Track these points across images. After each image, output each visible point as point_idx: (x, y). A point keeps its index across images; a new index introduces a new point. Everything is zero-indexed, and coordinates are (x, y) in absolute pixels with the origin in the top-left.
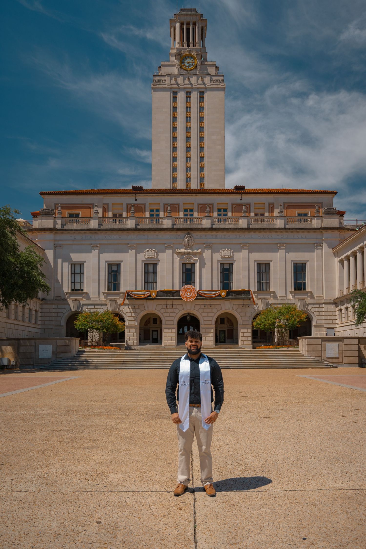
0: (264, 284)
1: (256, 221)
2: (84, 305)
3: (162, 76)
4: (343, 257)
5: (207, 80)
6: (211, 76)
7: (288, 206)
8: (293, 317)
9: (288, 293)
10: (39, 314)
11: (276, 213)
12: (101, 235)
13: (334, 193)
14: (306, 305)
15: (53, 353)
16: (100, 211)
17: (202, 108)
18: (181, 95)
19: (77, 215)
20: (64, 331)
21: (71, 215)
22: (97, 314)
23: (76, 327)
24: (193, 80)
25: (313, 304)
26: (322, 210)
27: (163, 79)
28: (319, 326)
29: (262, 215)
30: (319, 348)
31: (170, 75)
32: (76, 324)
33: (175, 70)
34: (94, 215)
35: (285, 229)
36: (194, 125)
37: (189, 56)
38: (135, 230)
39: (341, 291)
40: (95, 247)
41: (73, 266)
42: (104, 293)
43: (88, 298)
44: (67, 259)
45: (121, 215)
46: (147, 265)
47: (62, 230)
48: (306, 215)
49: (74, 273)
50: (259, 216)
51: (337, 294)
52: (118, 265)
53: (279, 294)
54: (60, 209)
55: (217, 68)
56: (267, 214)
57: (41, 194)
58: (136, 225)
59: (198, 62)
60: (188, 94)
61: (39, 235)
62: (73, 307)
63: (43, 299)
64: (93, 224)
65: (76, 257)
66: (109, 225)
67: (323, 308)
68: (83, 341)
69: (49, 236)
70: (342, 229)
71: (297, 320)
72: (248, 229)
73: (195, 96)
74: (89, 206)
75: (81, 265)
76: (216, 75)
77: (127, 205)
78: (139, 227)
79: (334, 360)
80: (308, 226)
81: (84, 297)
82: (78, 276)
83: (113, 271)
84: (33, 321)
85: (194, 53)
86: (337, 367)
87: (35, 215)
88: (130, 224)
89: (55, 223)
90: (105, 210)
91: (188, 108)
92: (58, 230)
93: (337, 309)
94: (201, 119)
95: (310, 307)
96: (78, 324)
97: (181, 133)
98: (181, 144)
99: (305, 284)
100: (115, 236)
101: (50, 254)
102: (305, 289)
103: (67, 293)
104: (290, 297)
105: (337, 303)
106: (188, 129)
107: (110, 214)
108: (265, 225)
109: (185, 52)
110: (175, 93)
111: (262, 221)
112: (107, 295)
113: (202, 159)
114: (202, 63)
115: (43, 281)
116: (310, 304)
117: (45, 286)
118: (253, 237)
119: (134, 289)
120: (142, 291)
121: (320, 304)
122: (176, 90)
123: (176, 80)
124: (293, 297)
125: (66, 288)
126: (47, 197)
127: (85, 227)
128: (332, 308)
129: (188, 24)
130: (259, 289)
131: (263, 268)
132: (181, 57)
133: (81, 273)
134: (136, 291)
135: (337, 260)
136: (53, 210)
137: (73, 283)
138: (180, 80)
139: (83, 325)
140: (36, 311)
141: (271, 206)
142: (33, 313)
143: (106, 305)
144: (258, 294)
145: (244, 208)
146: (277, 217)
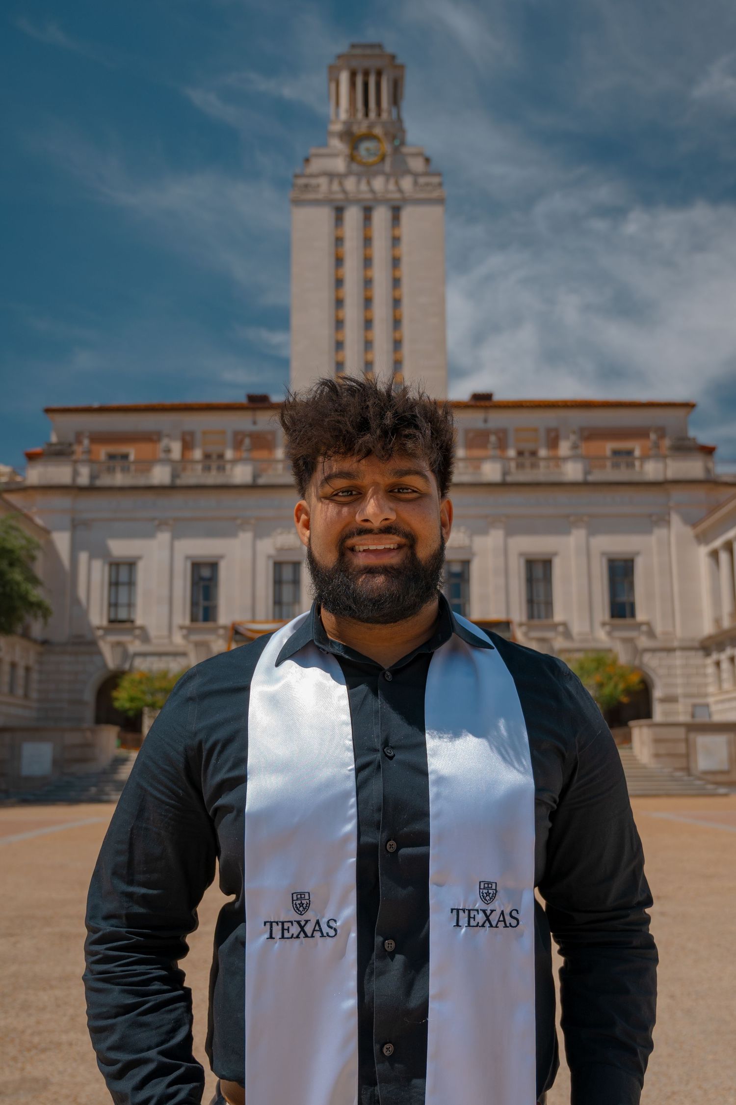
0: (543, 607)
1: (520, 466)
2: (137, 655)
3: (312, 176)
4: (718, 543)
5: (407, 183)
6: (416, 175)
7: (590, 435)
8: (610, 678)
9: (597, 625)
10: (35, 676)
11: (564, 448)
12: (178, 499)
13: (689, 406)
14: (638, 652)
15: (55, 763)
16: (176, 448)
17: (396, 240)
18: (353, 215)
19: (125, 457)
20: (89, 713)
21: (111, 457)
22: (164, 675)
23: (117, 704)
24: (378, 183)
25: (654, 650)
26: (667, 443)
27: (313, 181)
28: (670, 699)
29: (534, 453)
30: (681, 748)
31: (331, 176)
32: (117, 699)
33: (339, 165)
34: (162, 455)
35: (585, 484)
36: (380, 274)
37: (369, 136)
38: (253, 486)
39: (717, 621)
40: (162, 524)
41: (114, 568)
42: (181, 628)
43: (145, 638)
44: (100, 552)
45: (221, 456)
46: (278, 565)
47: (92, 489)
48: (630, 453)
49: (114, 584)
50: (528, 456)
51: (707, 628)
52: (214, 566)
53: (577, 627)
54: (86, 442)
55: (427, 160)
56: (543, 452)
57: (48, 411)
58: (255, 476)
59: (387, 147)
60: (368, 211)
61: (40, 500)
62: (111, 660)
63: (45, 643)
64: (160, 475)
65: (119, 548)
66: (194, 476)
67: (678, 659)
68: (130, 736)
69: (62, 502)
70: (711, 482)
71: (621, 686)
72: (504, 485)
73: (381, 216)
74: (151, 437)
75: (131, 564)
76: (426, 174)
77: (236, 434)
78: (261, 481)
79: (720, 778)
80: (636, 478)
81: (136, 637)
82: (123, 591)
83: (202, 579)
84: (20, 691)
85: (378, 131)
86: (725, 795)
87: (32, 457)
88: (241, 474)
89: (76, 474)
90: (187, 446)
91: (367, 241)
92: (82, 489)
93: (710, 661)
94: (396, 262)
95: (647, 658)
96: (122, 698)
97: (352, 291)
98: (352, 313)
99: (632, 606)
100: (207, 503)
101: (62, 541)
102: (633, 615)
103: (99, 628)
104: (601, 635)
105: (707, 646)
106: (368, 282)
107: (198, 454)
108: (541, 474)
109: (361, 128)
110: (339, 211)
111: (534, 466)
112: (189, 631)
113: (397, 344)
114: (396, 150)
115: (36, 594)
116: (646, 650)
117: (39, 605)
118: (514, 502)
119: (248, 616)
120: (267, 622)
121: (670, 650)
122: (340, 204)
123: (341, 184)
124: (609, 634)
125: (97, 617)
126: (61, 419)
127: (141, 481)
128: (697, 658)
129: (366, 74)
130: (531, 616)
131: (539, 572)
132: (352, 139)
133: (131, 583)
134: (254, 621)
135: (703, 551)
136: (70, 445)
137: (113, 605)
138: (350, 184)
139: (132, 699)
140: (28, 669)
141: (553, 435)
142: (21, 672)
143: (184, 654)
144: (530, 628)
145: (493, 438)
146: (565, 459)
